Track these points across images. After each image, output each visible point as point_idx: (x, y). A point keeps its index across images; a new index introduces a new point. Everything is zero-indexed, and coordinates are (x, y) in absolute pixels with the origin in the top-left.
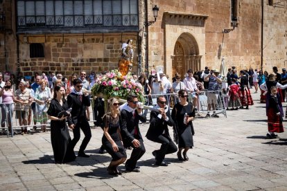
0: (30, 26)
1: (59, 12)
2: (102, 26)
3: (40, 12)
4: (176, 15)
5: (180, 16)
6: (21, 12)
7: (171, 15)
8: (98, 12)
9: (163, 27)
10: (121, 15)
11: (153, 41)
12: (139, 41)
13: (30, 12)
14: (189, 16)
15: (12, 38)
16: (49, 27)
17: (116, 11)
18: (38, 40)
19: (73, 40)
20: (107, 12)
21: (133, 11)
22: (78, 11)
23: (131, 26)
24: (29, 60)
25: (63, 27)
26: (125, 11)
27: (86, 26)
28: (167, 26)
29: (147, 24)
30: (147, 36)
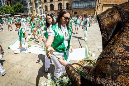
0: (74, 9)
1: (79, 6)
2: (87, 8)
3: (76, 6)
4: (107, 4)
5: (108, 4)
6: (73, 6)
7: (105, 4)
8: (87, 5)
9: (102, 7)
10: (91, 5)
11: (99, 11)
12: (95, 11)
13: (74, 6)
14: (111, 4)
15: (71, 11)
16: (77, 9)
17: (91, 4)
18: (76, 11)
19: (82, 11)
20: (89, 5)
21: (94, 4)
22: (83, 5)
23: (93, 8)
24: (74, 14)
25: (80, 9)
26: (93, 4)
27: (84, 8)
28: (104, 7)
29: (98, 7)
30: (97, 10)
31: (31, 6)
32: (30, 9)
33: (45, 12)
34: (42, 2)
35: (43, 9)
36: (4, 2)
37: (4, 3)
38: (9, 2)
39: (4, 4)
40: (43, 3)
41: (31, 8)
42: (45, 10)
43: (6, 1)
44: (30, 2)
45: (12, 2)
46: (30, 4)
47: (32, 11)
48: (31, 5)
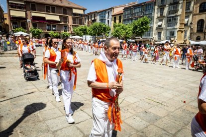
31: (160, 23)
32: (157, 29)
33: (195, 37)
34: (191, 12)
35: (191, 29)
36: (110, 17)
37: (110, 20)
38: (118, 17)
39: (108, 21)
40: (194, 15)
41: (160, 26)
42: (196, 32)
43: (113, 16)
44: (159, 15)
45: (122, 17)
46: (158, 17)
47: (159, 34)
48: (161, 20)
